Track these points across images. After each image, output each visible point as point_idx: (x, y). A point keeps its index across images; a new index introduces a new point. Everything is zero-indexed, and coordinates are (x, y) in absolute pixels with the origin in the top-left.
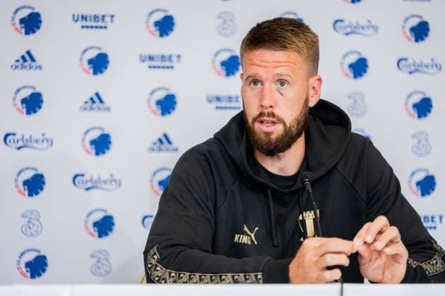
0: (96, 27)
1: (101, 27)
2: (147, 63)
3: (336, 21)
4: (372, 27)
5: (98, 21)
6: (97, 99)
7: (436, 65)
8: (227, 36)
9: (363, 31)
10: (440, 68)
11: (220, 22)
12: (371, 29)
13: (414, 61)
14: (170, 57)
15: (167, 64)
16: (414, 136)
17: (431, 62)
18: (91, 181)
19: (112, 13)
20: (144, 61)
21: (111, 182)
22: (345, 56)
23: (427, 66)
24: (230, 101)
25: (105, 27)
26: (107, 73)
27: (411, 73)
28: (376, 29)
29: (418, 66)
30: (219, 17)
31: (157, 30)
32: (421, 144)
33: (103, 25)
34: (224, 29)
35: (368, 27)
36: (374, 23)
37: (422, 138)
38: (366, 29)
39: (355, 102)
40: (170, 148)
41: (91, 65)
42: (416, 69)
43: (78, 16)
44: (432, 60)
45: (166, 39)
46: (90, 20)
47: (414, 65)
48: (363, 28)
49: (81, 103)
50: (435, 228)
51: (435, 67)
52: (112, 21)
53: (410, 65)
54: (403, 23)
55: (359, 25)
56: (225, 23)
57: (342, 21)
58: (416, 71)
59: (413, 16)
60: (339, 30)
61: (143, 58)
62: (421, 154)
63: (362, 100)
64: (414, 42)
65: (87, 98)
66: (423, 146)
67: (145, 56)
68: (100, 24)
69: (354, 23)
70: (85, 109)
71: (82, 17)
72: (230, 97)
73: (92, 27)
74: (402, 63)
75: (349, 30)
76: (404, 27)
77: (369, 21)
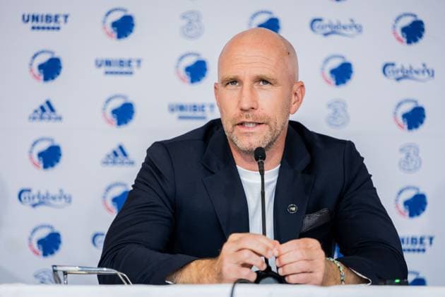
0: (48, 28)
1: (53, 28)
2: (104, 68)
3: (315, 20)
4: (355, 26)
5: (51, 21)
6: (47, 108)
7: (428, 71)
8: (191, 37)
9: (344, 31)
10: (432, 74)
11: (184, 22)
12: (354, 29)
13: (403, 67)
14: (130, 62)
15: (125, 69)
16: (402, 150)
17: (421, 67)
18: (39, 196)
19: (66, 13)
20: (100, 66)
21: (60, 198)
22: (327, 60)
23: (417, 72)
24: (195, 110)
25: (58, 28)
26: (59, 79)
27: (398, 79)
28: (359, 28)
29: (407, 72)
30: (184, 17)
31: (114, 31)
32: (410, 159)
33: (56, 25)
34: (188, 30)
35: (350, 27)
36: (357, 22)
37: (412, 152)
38: (348, 29)
39: (336, 111)
40: (126, 161)
41: (42, 71)
42: (405, 75)
43: (28, 16)
44: (424, 65)
45: (124, 41)
46: (42, 21)
47: (402, 71)
48: (344, 28)
49: (31, 112)
50: (424, 250)
51: (426, 74)
52: (66, 21)
53: (397, 72)
54: (394, 22)
55: (340, 24)
56: (190, 23)
57: (320, 20)
58: (405, 77)
59: (406, 15)
60: (317, 30)
61: (99, 63)
62: (409, 170)
63: (344, 110)
64: (406, 44)
65: (37, 107)
66: (412, 160)
67: (102, 61)
68: (52, 24)
69: (335, 23)
70: (34, 118)
71: (33, 17)
72: (195, 106)
73: (43, 28)
74: (389, 69)
75: (328, 30)
76: (394, 27)
77: (352, 21)
